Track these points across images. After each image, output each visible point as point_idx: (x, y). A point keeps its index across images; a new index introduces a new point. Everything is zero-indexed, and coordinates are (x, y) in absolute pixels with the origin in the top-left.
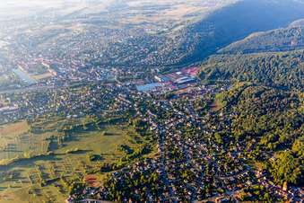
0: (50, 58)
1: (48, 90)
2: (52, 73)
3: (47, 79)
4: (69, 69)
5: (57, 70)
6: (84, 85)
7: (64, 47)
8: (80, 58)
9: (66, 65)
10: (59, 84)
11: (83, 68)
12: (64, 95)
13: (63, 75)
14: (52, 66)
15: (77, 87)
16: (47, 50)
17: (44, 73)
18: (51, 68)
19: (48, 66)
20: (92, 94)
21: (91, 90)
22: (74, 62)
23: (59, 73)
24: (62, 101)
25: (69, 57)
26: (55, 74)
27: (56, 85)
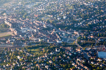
0: (13, 18)
1: (7, 49)
2: (13, 32)
3: (7, 38)
4: (30, 30)
5: (18, 29)
6: (43, 47)
7: (29, 6)
8: (43, 19)
9: (28, 25)
10: (18, 43)
11: (44, 29)
12: (21, 55)
13: (23, 35)
14: (15, 25)
15: (35, 48)
16: (12, 9)
17: (6, 31)
18: (13, 27)
19: (10, 25)
20: (49, 56)
21: (49, 52)
22: (36, 22)
23: (19, 32)
24: (18, 61)
25: (32, 17)
26: (16, 33)
27: (15, 44)
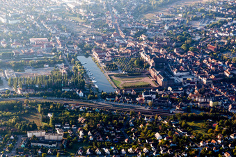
0: (159, 46)
1: (135, 114)
2: (155, 78)
3: (139, 90)
4: (195, 76)
5: (167, 74)
6: (215, 119)
7: (198, 25)
8: (225, 56)
9: (190, 66)
10: (162, 105)
11: (225, 79)
13: (175, 86)
14: (161, 64)
15: (198, 119)
16: (160, 27)
17: (140, 75)
18: (156, 67)
19: (151, 62)
20: (226, 142)
21: (228, 133)
22: (209, 62)
23: (169, 80)
24: (156, 143)
25: (201, 50)
26: (160, 81)
27: (154, 105)
